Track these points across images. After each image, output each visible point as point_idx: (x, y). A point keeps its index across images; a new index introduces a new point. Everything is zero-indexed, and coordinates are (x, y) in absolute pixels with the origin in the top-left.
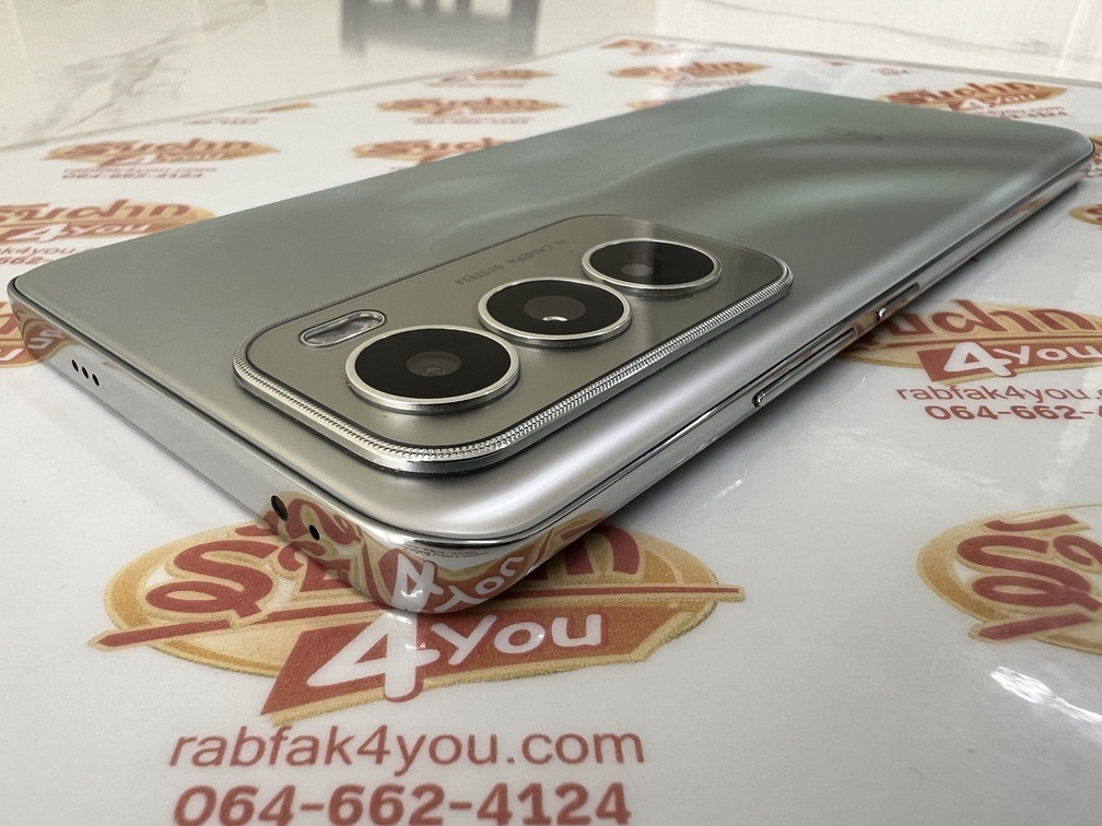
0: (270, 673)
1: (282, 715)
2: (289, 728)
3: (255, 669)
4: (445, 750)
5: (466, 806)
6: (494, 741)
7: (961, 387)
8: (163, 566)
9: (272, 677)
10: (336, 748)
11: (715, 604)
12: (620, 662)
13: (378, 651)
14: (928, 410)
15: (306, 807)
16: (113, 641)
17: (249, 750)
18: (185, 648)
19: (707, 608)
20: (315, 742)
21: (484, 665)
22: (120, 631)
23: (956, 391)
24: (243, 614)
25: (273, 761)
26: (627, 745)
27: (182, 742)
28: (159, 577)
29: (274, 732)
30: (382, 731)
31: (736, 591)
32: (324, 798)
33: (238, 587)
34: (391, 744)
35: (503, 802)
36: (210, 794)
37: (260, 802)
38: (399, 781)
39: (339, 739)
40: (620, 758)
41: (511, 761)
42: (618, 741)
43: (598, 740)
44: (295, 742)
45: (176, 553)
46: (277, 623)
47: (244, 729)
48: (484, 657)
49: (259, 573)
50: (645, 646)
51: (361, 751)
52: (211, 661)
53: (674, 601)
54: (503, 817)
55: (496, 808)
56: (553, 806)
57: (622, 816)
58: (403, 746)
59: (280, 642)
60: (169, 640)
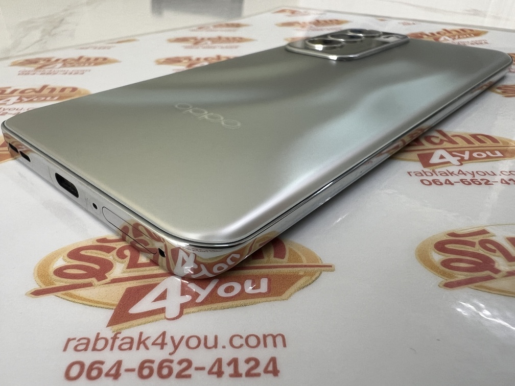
0: (111, 307)
1: (116, 327)
2: (120, 333)
3: (104, 305)
4: (193, 343)
5: (203, 369)
6: (216, 338)
7: (437, 170)
8: (62, 257)
9: (112, 309)
10: (142, 342)
11: (321, 273)
12: (276, 300)
13: (163, 296)
14: (422, 181)
15: (127, 370)
16: (37, 293)
17: (101, 344)
18: (71, 296)
19: (317, 275)
20: (132, 339)
21: (212, 303)
22: (42, 288)
23: (435, 172)
24: (99, 280)
25: (112, 349)
26: (279, 339)
27: (69, 340)
28: (60, 263)
29: (113, 335)
30: (164, 334)
31: (331, 266)
32: (136, 365)
33: (97, 267)
34: (168, 340)
35: (220, 367)
36: (82, 364)
37: (105, 368)
38: (171, 357)
39: (143, 338)
40: (275, 345)
41: (224, 347)
42: (274, 337)
43: (265, 337)
44: (123, 339)
45: (68, 251)
46: (115, 284)
47: (98, 334)
48: (212, 299)
49: (107, 260)
50: (288, 293)
51: (154, 344)
52: (84, 302)
53: (301, 271)
54: (220, 374)
55: (217, 370)
56: (243, 368)
57: (275, 372)
58: (173, 341)
59: (116, 293)
60: (64, 292)
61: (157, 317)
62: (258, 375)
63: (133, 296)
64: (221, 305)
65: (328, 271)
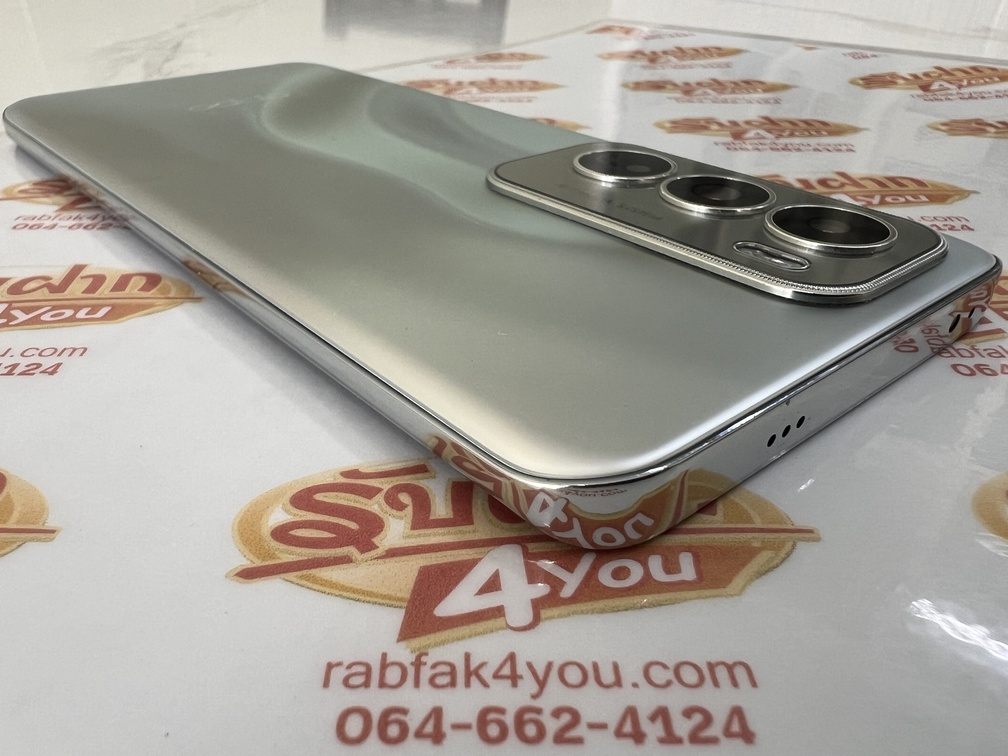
0: (398, 604)
1: (417, 642)
2: (426, 654)
3: (384, 600)
4: (574, 676)
5: (603, 726)
6: (616, 667)
7: (981, 346)
8: (281, 506)
9: (401, 607)
10: (472, 673)
11: (794, 546)
12: (717, 596)
13: (493, 585)
14: (955, 367)
15: (457, 727)
16: (248, 574)
17: (393, 675)
18: (315, 580)
19: (788, 546)
20: (453, 667)
21: (592, 598)
22: (253, 566)
23: (976, 350)
24: (362, 552)
25: (417, 684)
26: (736, 671)
27: (330, 667)
28: (279, 516)
29: (412, 658)
30: (512, 658)
31: (811, 531)
32: (472, 718)
33: (353, 526)
34: (522, 669)
35: (636, 723)
36: (366, 715)
37: (413, 722)
38: (537, 703)
39: (473, 665)
40: (735, 684)
41: (635, 685)
42: (730, 668)
43: (711, 667)
44: (434, 666)
45: (290, 494)
46: (396, 559)
47: (384, 656)
48: (591, 591)
49: (370, 513)
50: (738, 581)
51: (496, 676)
53: (756, 540)
54: (638, 737)
55: (630, 728)
56: (682, 727)
57: (747, 736)
58: (534, 673)
59: (402, 576)
60: (299, 573)
61: (490, 624)
62: (713, 741)
63: (436, 582)
64: (610, 603)
65: (808, 540)
